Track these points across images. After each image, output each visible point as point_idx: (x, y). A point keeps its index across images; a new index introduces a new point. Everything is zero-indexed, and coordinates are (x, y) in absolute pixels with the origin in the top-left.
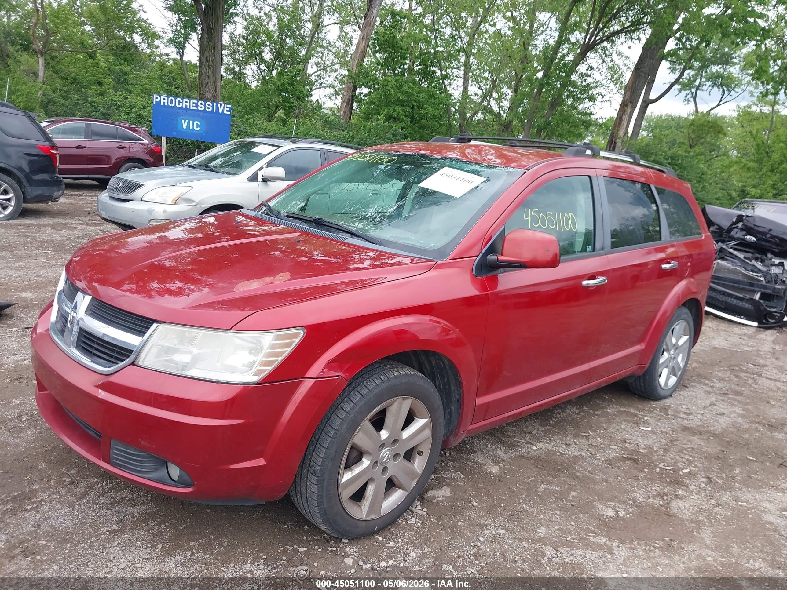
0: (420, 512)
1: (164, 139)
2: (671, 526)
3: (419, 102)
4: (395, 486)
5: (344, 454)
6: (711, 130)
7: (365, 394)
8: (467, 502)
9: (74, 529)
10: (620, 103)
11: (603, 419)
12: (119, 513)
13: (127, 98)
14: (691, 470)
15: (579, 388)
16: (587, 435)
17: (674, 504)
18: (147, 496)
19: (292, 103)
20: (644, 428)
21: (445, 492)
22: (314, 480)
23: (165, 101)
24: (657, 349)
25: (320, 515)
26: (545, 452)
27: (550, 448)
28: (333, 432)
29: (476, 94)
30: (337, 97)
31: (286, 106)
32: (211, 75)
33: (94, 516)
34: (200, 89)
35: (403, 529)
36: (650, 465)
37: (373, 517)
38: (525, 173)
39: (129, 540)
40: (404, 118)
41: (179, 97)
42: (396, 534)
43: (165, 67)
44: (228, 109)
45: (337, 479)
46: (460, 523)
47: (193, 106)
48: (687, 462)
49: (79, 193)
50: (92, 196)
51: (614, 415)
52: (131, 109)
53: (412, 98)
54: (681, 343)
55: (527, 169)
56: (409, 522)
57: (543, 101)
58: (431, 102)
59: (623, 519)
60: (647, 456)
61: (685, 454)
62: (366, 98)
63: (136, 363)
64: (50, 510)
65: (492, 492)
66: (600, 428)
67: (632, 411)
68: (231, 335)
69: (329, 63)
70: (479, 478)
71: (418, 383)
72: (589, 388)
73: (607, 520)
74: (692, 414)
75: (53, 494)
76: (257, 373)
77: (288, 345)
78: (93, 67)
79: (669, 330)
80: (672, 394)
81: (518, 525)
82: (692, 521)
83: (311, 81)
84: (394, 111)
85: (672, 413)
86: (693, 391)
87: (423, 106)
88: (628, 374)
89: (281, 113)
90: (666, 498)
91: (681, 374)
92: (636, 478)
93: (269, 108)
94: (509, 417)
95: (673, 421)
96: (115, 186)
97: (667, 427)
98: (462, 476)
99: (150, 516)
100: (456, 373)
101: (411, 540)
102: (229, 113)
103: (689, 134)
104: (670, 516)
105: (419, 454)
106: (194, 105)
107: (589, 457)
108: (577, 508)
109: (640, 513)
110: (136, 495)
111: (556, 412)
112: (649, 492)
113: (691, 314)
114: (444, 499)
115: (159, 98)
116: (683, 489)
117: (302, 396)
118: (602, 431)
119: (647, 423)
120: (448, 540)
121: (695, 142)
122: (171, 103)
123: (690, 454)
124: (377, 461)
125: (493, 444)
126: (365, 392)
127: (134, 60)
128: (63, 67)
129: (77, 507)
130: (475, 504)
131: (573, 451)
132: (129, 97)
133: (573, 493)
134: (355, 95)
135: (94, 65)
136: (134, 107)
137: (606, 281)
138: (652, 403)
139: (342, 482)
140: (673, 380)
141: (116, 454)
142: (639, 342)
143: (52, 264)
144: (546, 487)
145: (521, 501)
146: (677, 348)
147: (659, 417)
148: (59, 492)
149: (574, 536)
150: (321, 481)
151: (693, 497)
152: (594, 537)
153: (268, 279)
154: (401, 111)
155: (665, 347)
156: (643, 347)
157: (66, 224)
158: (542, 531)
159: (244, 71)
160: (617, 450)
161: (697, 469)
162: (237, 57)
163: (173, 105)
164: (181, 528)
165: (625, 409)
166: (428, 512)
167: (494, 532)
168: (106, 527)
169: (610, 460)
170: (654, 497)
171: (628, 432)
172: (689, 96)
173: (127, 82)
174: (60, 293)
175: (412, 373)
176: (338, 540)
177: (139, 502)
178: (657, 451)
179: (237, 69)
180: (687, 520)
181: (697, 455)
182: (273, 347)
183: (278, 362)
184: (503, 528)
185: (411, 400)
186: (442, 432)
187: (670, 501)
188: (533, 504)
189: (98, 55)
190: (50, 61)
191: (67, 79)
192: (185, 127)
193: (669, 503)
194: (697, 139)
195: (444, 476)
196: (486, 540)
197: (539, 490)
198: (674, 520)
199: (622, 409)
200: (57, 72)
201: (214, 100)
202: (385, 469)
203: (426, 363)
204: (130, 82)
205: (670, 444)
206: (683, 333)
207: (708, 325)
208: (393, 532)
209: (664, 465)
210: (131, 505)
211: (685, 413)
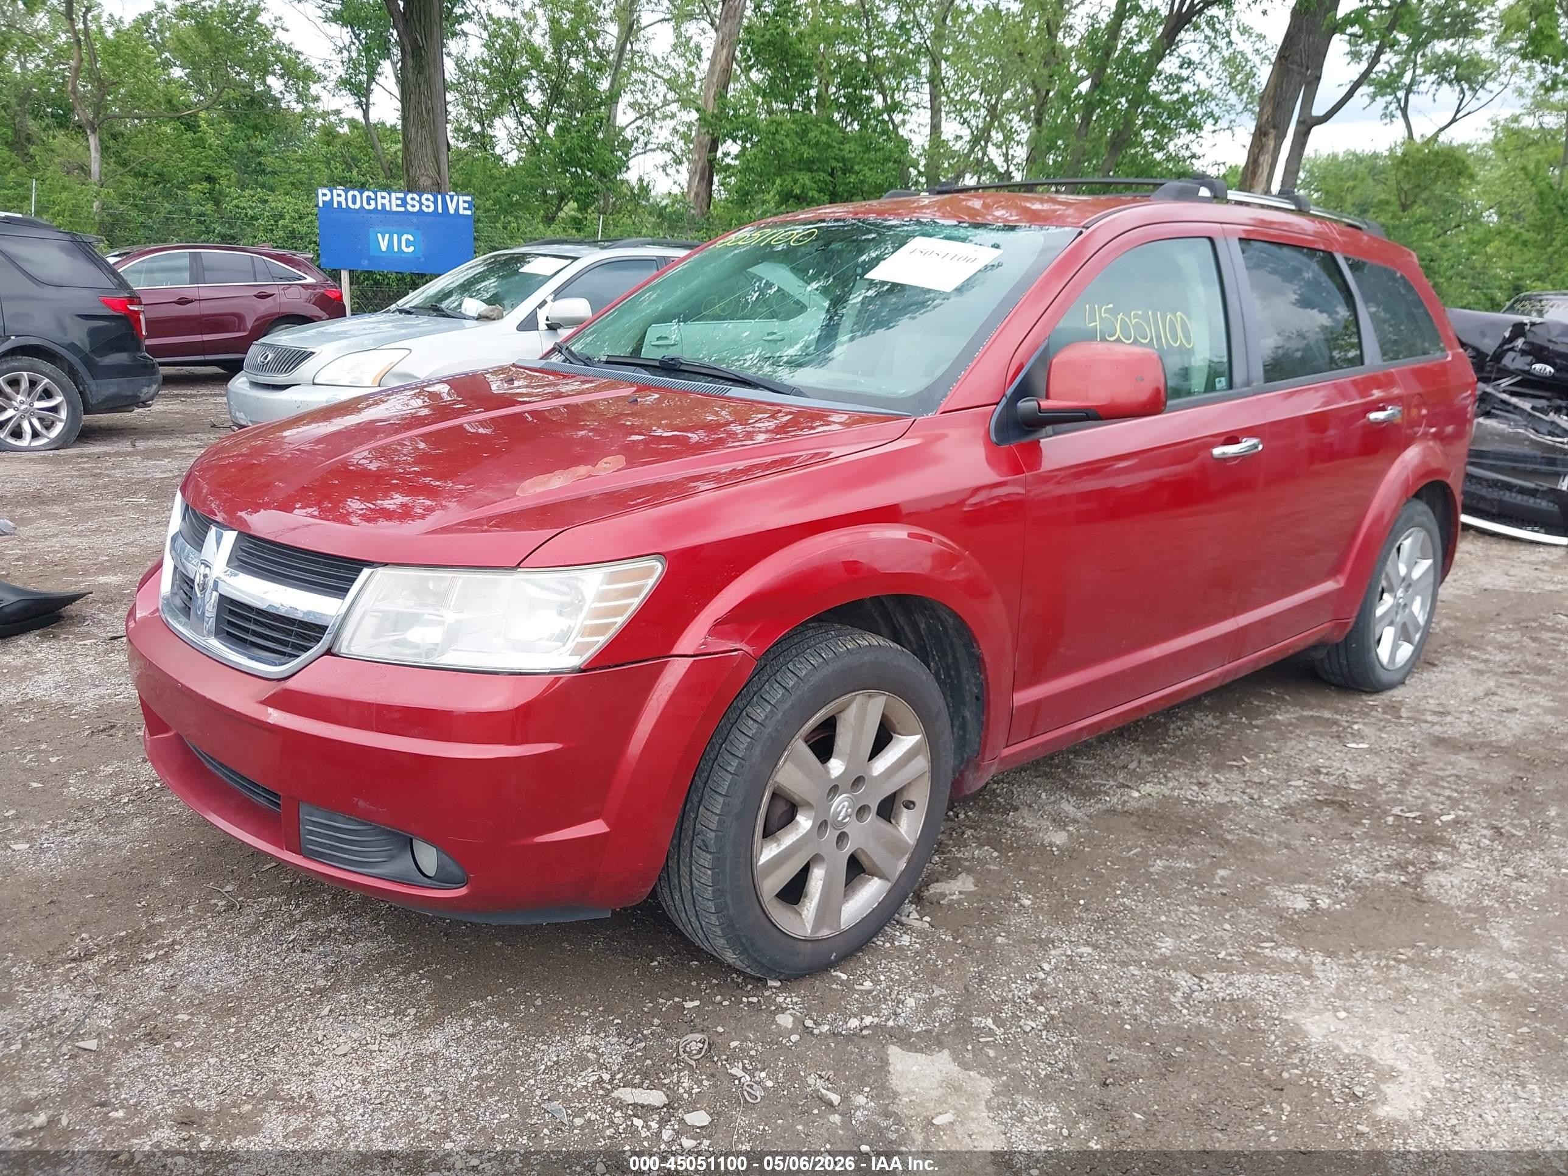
0: (918, 924)
1: (345, 276)
2: (1427, 920)
3: (844, 160)
4: (863, 871)
5: (759, 807)
6: (1444, 170)
7: (793, 686)
8: (1009, 899)
9: (242, 991)
10: (1253, 131)
11: (1269, 734)
12: (325, 957)
13: (266, 201)
14: (1457, 817)
15: (1219, 670)
16: (1240, 764)
17: (1429, 879)
18: (377, 924)
19: (592, 185)
20: (1354, 745)
21: (964, 884)
22: (706, 860)
23: (342, 199)
24: (1370, 586)
25: (722, 930)
26: (1159, 801)
27: (1167, 793)
28: (735, 763)
29: (958, 138)
30: (679, 167)
31: (580, 193)
32: (428, 141)
33: (279, 965)
34: (407, 171)
35: (888, 956)
36: (1372, 812)
37: (825, 933)
38: (1081, 233)
39: (351, 1004)
40: (816, 195)
41: (368, 190)
42: (873, 966)
43: (334, 137)
44: (466, 205)
45: (751, 859)
46: (999, 940)
47: (398, 205)
48: (1448, 802)
49: (189, 392)
50: (216, 395)
51: (1291, 724)
52: (276, 221)
53: (831, 153)
54: (1416, 574)
55: (1083, 227)
56: (897, 943)
57: (1094, 139)
58: (868, 159)
59: (1327, 912)
60: (1366, 795)
61: (1444, 788)
62: (737, 162)
63: (335, 650)
64: (191, 959)
65: (1059, 879)
66: (1265, 750)
67: (1327, 714)
68: (519, 577)
69: (657, 101)
70: (1029, 855)
71: (895, 663)
72: (1238, 668)
73: (1296, 917)
74: (1449, 713)
75: (195, 930)
76: (576, 651)
77: (633, 592)
78: (195, 147)
79: (1392, 547)
80: (1405, 678)
81: (1116, 937)
82: (1469, 909)
83: (625, 140)
84: (795, 181)
85: (1410, 715)
86: (1448, 672)
87: (852, 167)
88: (1312, 641)
89: (570, 208)
90: (1411, 869)
91: (1421, 638)
92: (1348, 838)
93: (546, 202)
94: (1081, 729)
95: (1412, 729)
96: (260, 359)
97: (1400, 739)
98: (995, 854)
99: (387, 960)
100: (970, 640)
101: (906, 977)
102: (469, 213)
103: (1398, 183)
104: (1424, 902)
105: (908, 807)
106: (399, 202)
107: (1247, 804)
108: (1233, 898)
109: (1360, 900)
110: (356, 923)
111: (1172, 726)
112: (1377, 860)
113: (1435, 514)
114: (962, 896)
115: (329, 194)
116: (1445, 852)
117: (670, 693)
118: (1270, 756)
119: (1359, 736)
120: (980, 972)
121: (1411, 198)
122: (354, 203)
123: (1454, 787)
124: (826, 822)
125: (1051, 792)
126: (791, 683)
127: (273, 127)
128: (136, 153)
129: (244, 951)
130: (1027, 902)
131: (1215, 795)
132: (270, 198)
133: (1222, 872)
134: (715, 159)
135: (197, 142)
136: (282, 217)
137: (1260, 447)
138: (1365, 697)
139: (760, 863)
140: (1406, 651)
141: (311, 833)
142: (1333, 572)
143: (150, 521)
144: (1167, 863)
145: (1118, 892)
146: (1409, 585)
147: (1383, 723)
148: (206, 926)
149: (1231, 951)
150: (718, 863)
151: (1465, 865)
152: (1272, 948)
153: (582, 470)
154: (807, 182)
155: (1384, 583)
156: (1342, 584)
157: (171, 449)
158: (1166, 945)
159: (490, 131)
160: (1304, 789)
161: (1470, 814)
162: (475, 104)
163: (357, 206)
164: (450, 977)
165: (1311, 713)
166: (933, 923)
167: (1069, 953)
168: (305, 983)
169: (1291, 807)
170: (1388, 869)
171: (1321, 753)
172: (1393, 107)
173: (264, 170)
174: (174, 539)
175: (882, 643)
176: (760, 982)
177: (363, 935)
178: (1383, 786)
179: (477, 128)
180: (1459, 908)
181: (1467, 787)
182: (603, 596)
183: (617, 626)
184: (1087, 943)
185: (884, 698)
186: (949, 762)
187: (1420, 875)
188: (1144, 895)
189: (202, 122)
190: (111, 143)
191: (146, 175)
192: (384, 248)
193: (1419, 878)
194: (1416, 190)
195: (958, 856)
196: (1056, 969)
197: (1152, 870)
198: (1432, 909)
199: (1305, 713)
200: (125, 164)
201: (438, 188)
202: (842, 837)
203: (907, 629)
204: (269, 169)
205: (1410, 771)
206: (1419, 555)
207: (1466, 548)
208: (868, 962)
209: (1402, 810)
210: (347, 941)
211: (1435, 713)
